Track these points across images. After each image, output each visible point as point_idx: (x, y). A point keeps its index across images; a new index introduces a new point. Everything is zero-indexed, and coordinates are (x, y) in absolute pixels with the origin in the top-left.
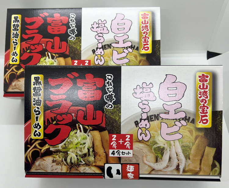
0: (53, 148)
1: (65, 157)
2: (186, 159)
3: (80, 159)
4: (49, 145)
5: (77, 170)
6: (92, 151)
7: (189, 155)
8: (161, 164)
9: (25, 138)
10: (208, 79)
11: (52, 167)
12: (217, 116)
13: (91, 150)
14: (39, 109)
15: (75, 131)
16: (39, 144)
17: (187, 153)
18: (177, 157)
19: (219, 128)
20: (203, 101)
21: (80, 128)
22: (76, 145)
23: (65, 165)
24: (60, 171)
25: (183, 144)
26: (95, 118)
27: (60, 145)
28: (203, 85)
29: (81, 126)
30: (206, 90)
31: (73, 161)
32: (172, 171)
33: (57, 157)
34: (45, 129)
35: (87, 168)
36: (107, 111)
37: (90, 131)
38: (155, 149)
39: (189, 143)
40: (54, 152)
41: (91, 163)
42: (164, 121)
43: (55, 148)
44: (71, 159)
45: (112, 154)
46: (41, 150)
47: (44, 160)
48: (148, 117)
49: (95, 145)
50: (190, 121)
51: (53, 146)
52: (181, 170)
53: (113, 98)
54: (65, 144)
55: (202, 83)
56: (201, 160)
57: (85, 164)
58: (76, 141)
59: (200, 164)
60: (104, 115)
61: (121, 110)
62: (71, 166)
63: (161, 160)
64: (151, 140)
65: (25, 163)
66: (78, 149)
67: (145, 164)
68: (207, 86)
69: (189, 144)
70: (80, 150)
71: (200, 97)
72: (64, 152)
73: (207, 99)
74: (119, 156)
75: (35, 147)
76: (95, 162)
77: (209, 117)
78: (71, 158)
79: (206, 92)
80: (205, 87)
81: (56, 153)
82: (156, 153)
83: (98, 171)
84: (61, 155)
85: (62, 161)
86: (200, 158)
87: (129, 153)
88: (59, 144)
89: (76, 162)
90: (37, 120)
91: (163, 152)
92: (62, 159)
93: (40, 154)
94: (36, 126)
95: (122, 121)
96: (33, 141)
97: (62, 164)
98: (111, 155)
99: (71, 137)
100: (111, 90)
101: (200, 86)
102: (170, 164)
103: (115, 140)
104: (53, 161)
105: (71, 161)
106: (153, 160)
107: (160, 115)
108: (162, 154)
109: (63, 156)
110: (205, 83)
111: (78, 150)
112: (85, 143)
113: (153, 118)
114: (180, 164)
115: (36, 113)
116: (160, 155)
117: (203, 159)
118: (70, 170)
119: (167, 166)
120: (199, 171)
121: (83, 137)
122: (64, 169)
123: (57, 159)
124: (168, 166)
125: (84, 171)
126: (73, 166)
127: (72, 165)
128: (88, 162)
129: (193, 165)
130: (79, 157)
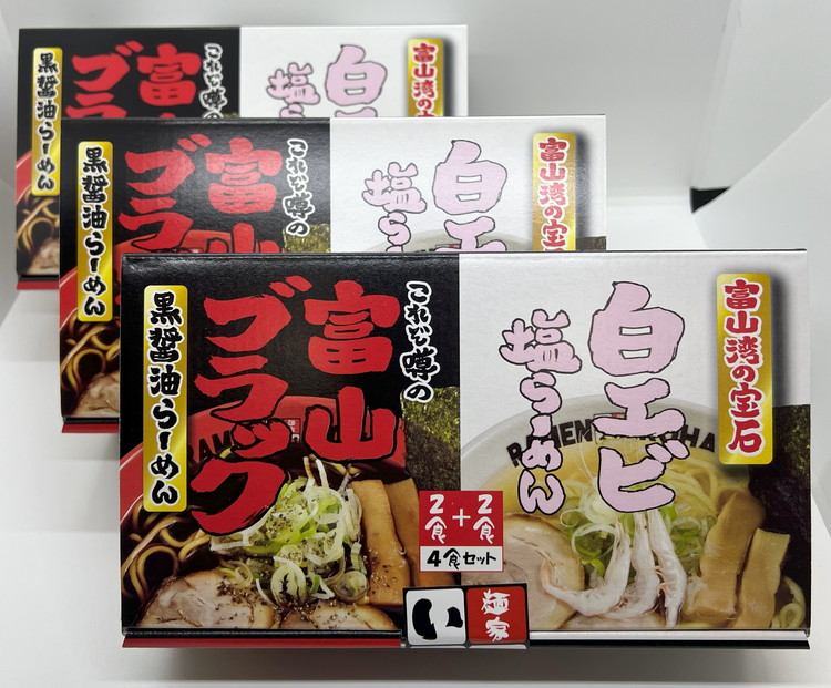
0: (221, 542)
1: (265, 574)
2: (689, 575)
3: (317, 582)
4: (206, 532)
5: (306, 620)
6: (358, 552)
7: (698, 560)
8: (603, 594)
9: (123, 508)
10: (757, 296)
11: (217, 609)
12: (792, 423)
13: (356, 548)
14: (172, 407)
15: (298, 483)
16: (173, 530)
17: (692, 555)
18: (657, 567)
19: (800, 464)
20: (742, 374)
21: (315, 472)
22: (303, 530)
23: (264, 603)
24: (245, 625)
25: (676, 523)
26: (369, 436)
27: (246, 533)
28: (742, 316)
29: (319, 464)
30: (752, 335)
31: (291, 589)
32: (640, 618)
33: (236, 573)
34: (191, 475)
35: (342, 613)
36: (410, 411)
37: (350, 482)
38: (579, 542)
39: (699, 518)
40: (226, 558)
41: (356, 594)
42: (610, 442)
43: (229, 542)
44: (285, 582)
45: (430, 561)
46: (178, 550)
47: (188, 585)
48: (553, 429)
49: (370, 530)
50: (699, 443)
51: (222, 535)
52: (672, 613)
53: (433, 363)
54: (263, 530)
55: (736, 311)
56: (739, 578)
57: (334, 598)
58: (303, 519)
59: (738, 591)
60: (400, 424)
61: (459, 405)
62: (285, 605)
63: (600, 579)
64: (566, 511)
65: (123, 596)
66: (310, 547)
67: (547, 594)
68: (754, 322)
69: (696, 522)
70: (317, 548)
71: (732, 360)
72: (260, 558)
73: (754, 367)
74: (453, 569)
75: (158, 540)
76: (370, 591)
77: (765, 427)
78: (285, 577)
79: (750, 342)
80: (748, 325)
81: (230, 562)
82: (585, 556)
83: (380, 624)
84: (250, 566)
85: (254, 589)
86: (735, 570)
87: (488, 557)
88: (242, 529)
89: (302, 593)
90: (164, 446)
91: (608, 551)
92: (254, 583)
93: (176, 565)
94: (159, 466)
95: (463, 444)
96: (150, 520)
97: (252, 599)
98: (425, 566)
99: (283, 503)
100: (426, 335)
101: (731, 322)
102: (631, 593)
103: (441, 511)
104: (223, 591)
105: (285, 588)
106: (576, 579)
107: (596, 422)
108: (606, 560)
109: (257, 570)
110: (748, 311)
111: (310, 550)
112: (332, 526)
113: (570, 434)
114: (667, 591)
115: (161, 420)
116: (597, 564)
117: (747, 573)
118: (282, 621)
119: (624, 602)
120: (733, 616)
121: (326, 503)
122: (261, 618)
123: (233, 582)
124: (626, 601)
125: (333, 624)
126: (292, 607)
127: (289, 604)
128: (344, 592)
129: (713, 595)
130: (312, 575)
